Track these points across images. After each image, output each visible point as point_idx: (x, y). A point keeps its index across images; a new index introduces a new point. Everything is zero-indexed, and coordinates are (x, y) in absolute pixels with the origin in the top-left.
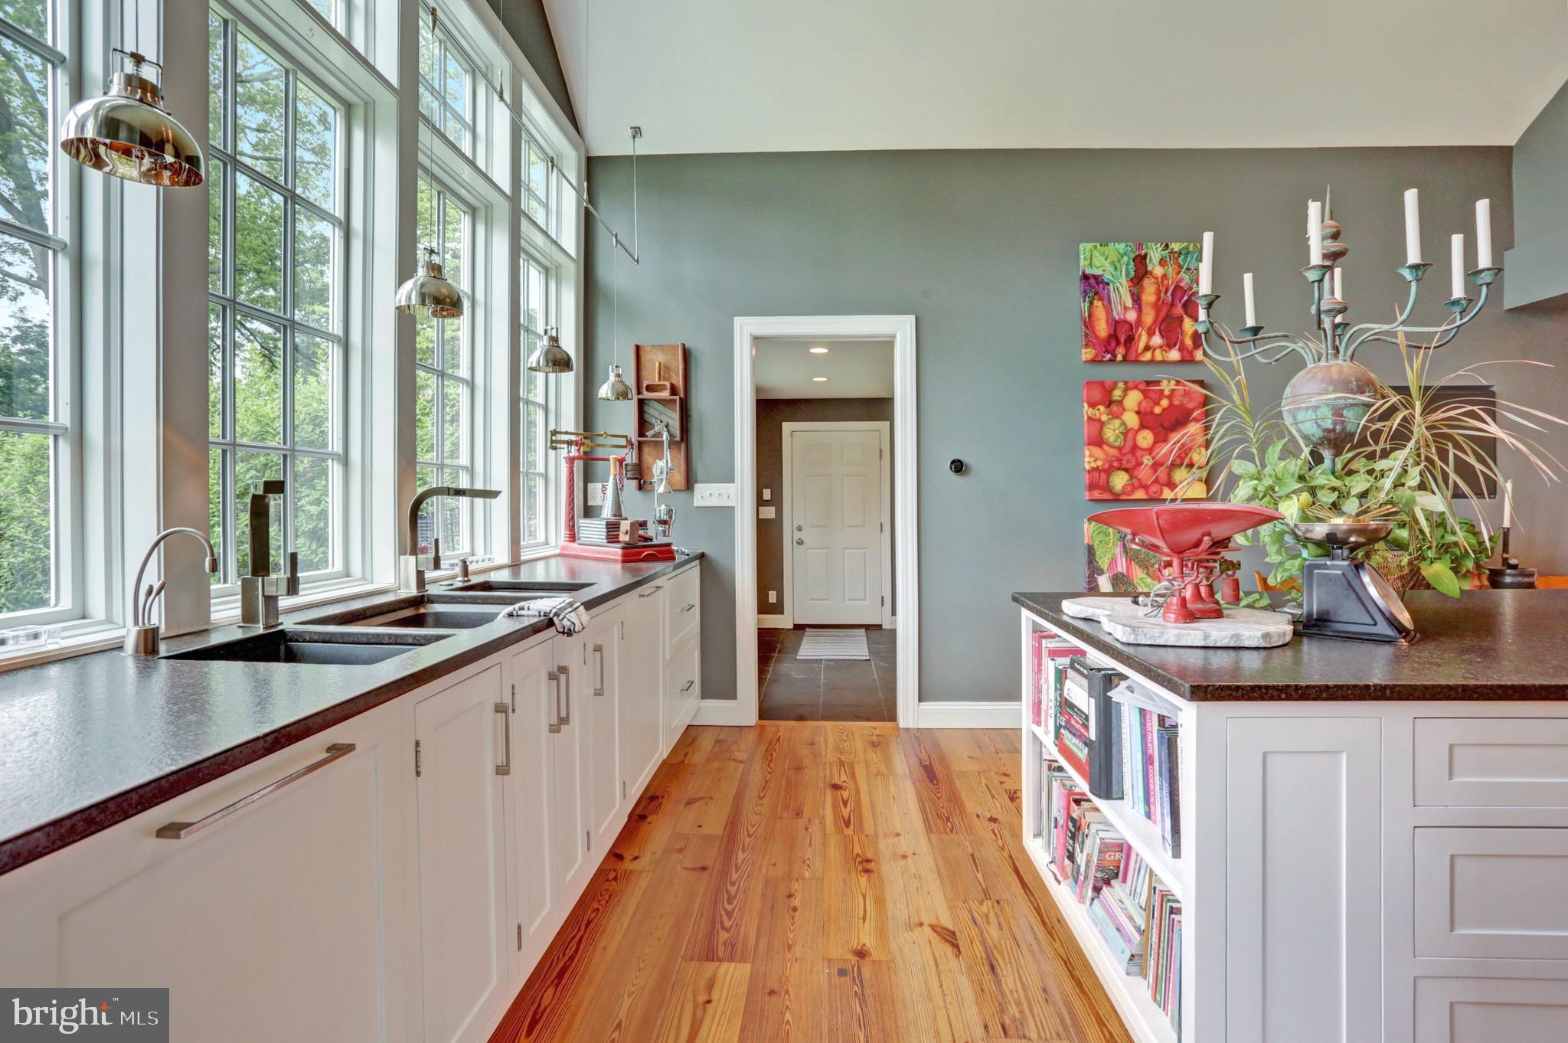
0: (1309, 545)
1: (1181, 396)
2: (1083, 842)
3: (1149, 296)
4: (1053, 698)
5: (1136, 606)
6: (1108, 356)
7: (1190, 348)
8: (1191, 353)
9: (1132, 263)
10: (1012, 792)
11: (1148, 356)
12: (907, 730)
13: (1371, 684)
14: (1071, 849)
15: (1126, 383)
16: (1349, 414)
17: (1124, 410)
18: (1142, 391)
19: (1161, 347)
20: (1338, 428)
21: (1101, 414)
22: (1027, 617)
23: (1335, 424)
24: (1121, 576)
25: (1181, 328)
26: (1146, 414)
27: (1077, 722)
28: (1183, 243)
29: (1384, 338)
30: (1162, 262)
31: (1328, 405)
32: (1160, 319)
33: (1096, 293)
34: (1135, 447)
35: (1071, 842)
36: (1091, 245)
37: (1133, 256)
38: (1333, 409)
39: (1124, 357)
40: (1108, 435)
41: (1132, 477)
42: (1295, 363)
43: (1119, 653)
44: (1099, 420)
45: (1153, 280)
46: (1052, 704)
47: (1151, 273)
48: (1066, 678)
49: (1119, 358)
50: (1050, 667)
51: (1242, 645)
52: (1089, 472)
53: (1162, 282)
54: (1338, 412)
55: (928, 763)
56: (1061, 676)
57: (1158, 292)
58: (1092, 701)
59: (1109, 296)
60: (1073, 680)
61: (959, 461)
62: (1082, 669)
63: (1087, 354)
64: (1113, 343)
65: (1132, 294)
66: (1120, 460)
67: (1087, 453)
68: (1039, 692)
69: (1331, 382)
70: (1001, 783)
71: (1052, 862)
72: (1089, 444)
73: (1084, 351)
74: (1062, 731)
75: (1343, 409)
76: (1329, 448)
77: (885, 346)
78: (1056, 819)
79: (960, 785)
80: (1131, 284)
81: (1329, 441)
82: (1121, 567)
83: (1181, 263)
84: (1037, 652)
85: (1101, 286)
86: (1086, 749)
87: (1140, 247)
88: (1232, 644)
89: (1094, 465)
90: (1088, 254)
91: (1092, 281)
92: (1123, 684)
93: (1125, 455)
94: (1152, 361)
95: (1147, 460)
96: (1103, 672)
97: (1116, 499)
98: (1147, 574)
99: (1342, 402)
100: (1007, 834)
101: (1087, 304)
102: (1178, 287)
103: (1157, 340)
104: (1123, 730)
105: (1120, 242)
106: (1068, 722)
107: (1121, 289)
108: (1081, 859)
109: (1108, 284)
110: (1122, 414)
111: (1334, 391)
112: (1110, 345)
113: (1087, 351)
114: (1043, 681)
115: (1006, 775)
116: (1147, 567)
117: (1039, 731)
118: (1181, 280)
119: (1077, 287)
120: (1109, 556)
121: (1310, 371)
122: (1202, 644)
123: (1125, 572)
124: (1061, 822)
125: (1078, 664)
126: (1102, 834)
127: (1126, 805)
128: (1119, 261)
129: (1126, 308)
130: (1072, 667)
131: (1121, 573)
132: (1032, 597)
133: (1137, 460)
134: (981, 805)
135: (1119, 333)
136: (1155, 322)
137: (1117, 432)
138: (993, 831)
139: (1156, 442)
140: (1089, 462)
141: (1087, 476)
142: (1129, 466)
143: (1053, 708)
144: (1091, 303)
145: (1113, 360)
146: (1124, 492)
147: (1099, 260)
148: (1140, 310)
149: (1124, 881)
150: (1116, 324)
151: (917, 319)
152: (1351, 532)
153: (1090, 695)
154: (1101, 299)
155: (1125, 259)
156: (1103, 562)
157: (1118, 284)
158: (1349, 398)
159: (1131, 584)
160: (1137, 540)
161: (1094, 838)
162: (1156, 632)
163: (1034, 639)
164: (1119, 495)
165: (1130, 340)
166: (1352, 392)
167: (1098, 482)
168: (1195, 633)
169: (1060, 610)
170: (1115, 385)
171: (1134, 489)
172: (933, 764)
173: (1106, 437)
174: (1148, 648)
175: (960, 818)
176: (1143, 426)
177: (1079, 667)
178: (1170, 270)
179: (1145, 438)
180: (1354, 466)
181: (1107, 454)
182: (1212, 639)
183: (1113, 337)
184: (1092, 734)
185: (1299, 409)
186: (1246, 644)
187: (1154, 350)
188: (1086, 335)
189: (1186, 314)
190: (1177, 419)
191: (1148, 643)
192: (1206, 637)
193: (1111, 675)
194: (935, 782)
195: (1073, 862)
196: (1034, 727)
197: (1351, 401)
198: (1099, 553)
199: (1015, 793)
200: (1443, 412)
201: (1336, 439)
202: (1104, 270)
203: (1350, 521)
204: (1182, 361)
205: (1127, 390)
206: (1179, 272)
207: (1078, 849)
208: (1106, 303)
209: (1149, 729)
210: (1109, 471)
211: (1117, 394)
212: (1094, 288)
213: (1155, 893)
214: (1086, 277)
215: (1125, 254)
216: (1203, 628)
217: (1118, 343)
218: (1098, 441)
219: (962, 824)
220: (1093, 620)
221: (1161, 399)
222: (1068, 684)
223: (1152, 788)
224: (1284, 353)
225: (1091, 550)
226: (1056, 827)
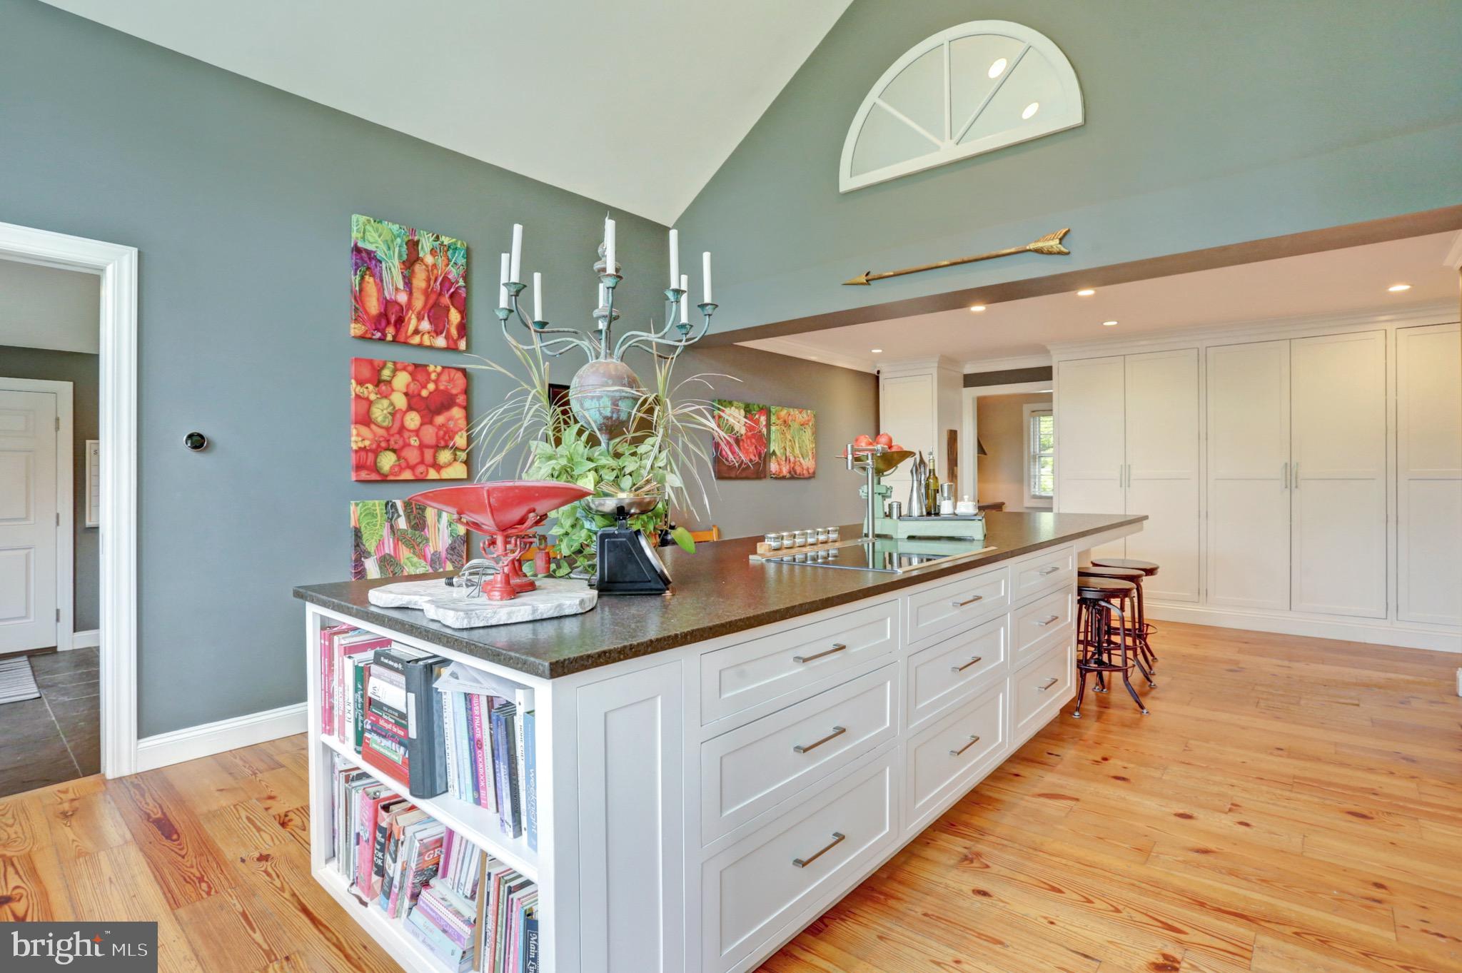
0: (597, 518)
1: (446, 381)
2: (396, 851)
3: (419, 282)
4: (351, 700)
5: (450, 588)
6: (378, 335)
7: (455, 338)
8: (455, 342)
9: (405, 246)
10: (282, 815)
11: (416, 340)
12: (120, 779)
13: (678, 632)
14: (379, 862)
15: (395, 363)
16: (623, 406)
17: (393, 390)
18: (411, 374)
19: (429, 333)
20: (615, 416)
21: (369, 393)
22: (315, 614)
23: (613, 413)
24: (388, 557)
25: (448, 319)
26: (413, 396)
27: (387, 722)
28: (453, 238)
29: (641, 345)
30: (433, 252)
31: (608, 396)
32: (429, 306)
33: (368, 268)
34: (402, 428)
35: (380, 855)
36: (363, 219)
37: (406, 240)
38: (612, 400)
39: (394, 337)
40: (377, 415)
41: (399, 458)
42: (580, 359)
43: (456, 640)
44: (367, 399)
45: (424, 267)
46: (351, 708)
47: (422, 260)
48: (370, 675)
49: (389, 338)
50: (346, 668)
51: (563, 614)
52: (356, 452)
53: (432, 270)
54: (615, 403)
55: (159, 815)
56: (362, 675)
57: (428, 280)
58: (412, 696)
59: (381, 274)
60: (379, 677)
61: (201, 436)
62: (391, 663)
63: (356, 329)
64: (383, 322)
65: (404, 277)
66: (388, 441)
67: (354, 432)
68: (331, 696)
69: (610, 377)
70: (267, 809)
71: (352, 884)
72: (357, 422)
73: (353, 325)
74: (367, 735)
75: (618, 400)
76: (606, 434)
77: (91, 281)
78: (358, 835)
79: (214, 832)
80: (402, 267)
81: (606, 426)
82: (389, 549)
83: (450, 257)
84: (328, 653)
85: (374, 262)
86: (402, 749)
87: (413, 232)
88: (555, 615)
89: (361, 445)
90: (361, 225)
91: (364, 255)
92: (445, 672)
93: (393, 435)
94: (420, 346)
95: (414, 441)
96: (421, 663)
97: (384, 480)
98: (414, 553)
99: (617, 394)
100: (284, 870)
101: (358, 278)
102: (445, 278)
103: (425, 325)
104: (445, 720)
105: (394, 222)
106: (374, 724)
107: (393, 269)
108: (394, 870)
109: (381, 262)
110: (390, 394)
111: (614, 384)
112: (380, 324)
113: (356, 326)
114: (335, 683)
115: (271, 798)
116: (413, 547)
117: (332, 741)
118: (449, 272)
119: (348, 260)
120: (376, 537)
121: (592, 366)
122: (530, 618)
123: (392, 553)
124: (366, 835)
125: (385, 658)
126: (419, 836)
127: (451, 797)
128: (392, 241)
129: (397, 289)
130: (377, 661)
131: (389, 555)
132: (321, 589)
133: (404, 441)
134: (244, 845)
135: (390, 314)
136: (425, 306)
137: (385, 412)
138: (266, 872)
139: (422, 425)
140: (356, 442)
141: (353, 456)
142: (396, 447)
143: (352, 712)
144: (362, 278)
145: (382, 339)
146: (392, 472)
147: (372, 235)
148: (411, 294)
149: (444, 875)
150: (387, 304)
151: (140, 253)
152: (632, 505)
153: (408, 690)
154: (373, 275)
155: (399, 240)
156: (370, 544)
157: (391, 264)
158: (623, 391)
159: (398, 564)
160: (464, 520)
161: (412, 842)
162: (489, 613)
163: (323, 637)
164: (387, 476)
165: (400, 322)
166: (624, 385)
167: (365, 463)
168: (523, 608)
169: (366, 602)
170: (384, 365)
171: (401, 469)
172: (168, 814)
173: (373, 416)
174: (481, 631)
175: (218, 872)
176: (410, 408)
177: (386, 661)
178: (440, 261)
179: (413, 420)
180: (620, 450)
181: (375, 435)
182: (539, 611)
183: (384, 315)
184: (413, 733)
185: (586, 397)
186: (567, 612)
187: (423, 335)
188: (356, 309)
189: (453, 305)
190: (442, 403)
191: (481, 625)
192: (535, 611)
193: (431, 665)
194: (175, 837)
195: (383, 876)
196: (326, 739)
197: (624, 394)
198: (366, 536)
199: (286, 816)
200: (680, 409)
201: (612, 425)
202: (377, 247)
203: (632, 496)
204: (448, 349)
205: (395, 370)
206: (448, 265)
207: (388, 859)
208: (378, 280)
209: (477, 712)
210: (376, 452)
211: (386, 374)
212: (366, 262)
213: (489, 879)
214: (357, 250)
215: (399, 236)
216: (530, 602)
217: (388, 323)
218: (365, 420)
219: (222, 877)
220: (408, 608)
221: (428, 382)
222: (373, 682)
223: (481, 771)
224: (568, 348)
225: (357, 533)
226: (358, 843)
